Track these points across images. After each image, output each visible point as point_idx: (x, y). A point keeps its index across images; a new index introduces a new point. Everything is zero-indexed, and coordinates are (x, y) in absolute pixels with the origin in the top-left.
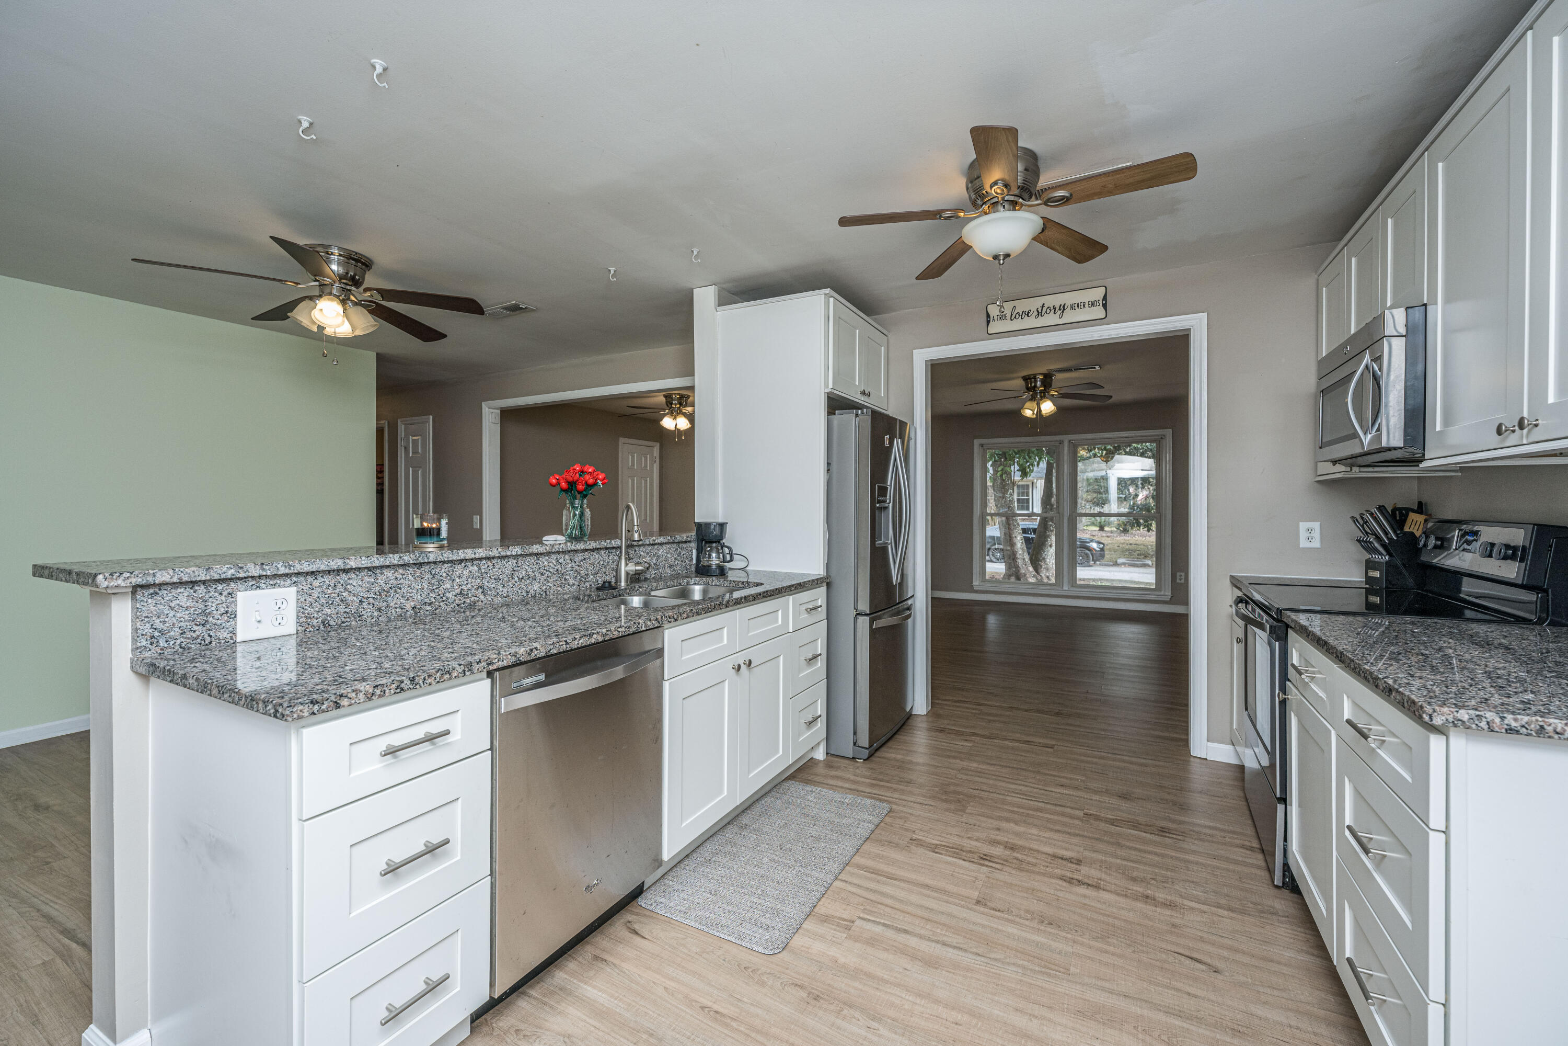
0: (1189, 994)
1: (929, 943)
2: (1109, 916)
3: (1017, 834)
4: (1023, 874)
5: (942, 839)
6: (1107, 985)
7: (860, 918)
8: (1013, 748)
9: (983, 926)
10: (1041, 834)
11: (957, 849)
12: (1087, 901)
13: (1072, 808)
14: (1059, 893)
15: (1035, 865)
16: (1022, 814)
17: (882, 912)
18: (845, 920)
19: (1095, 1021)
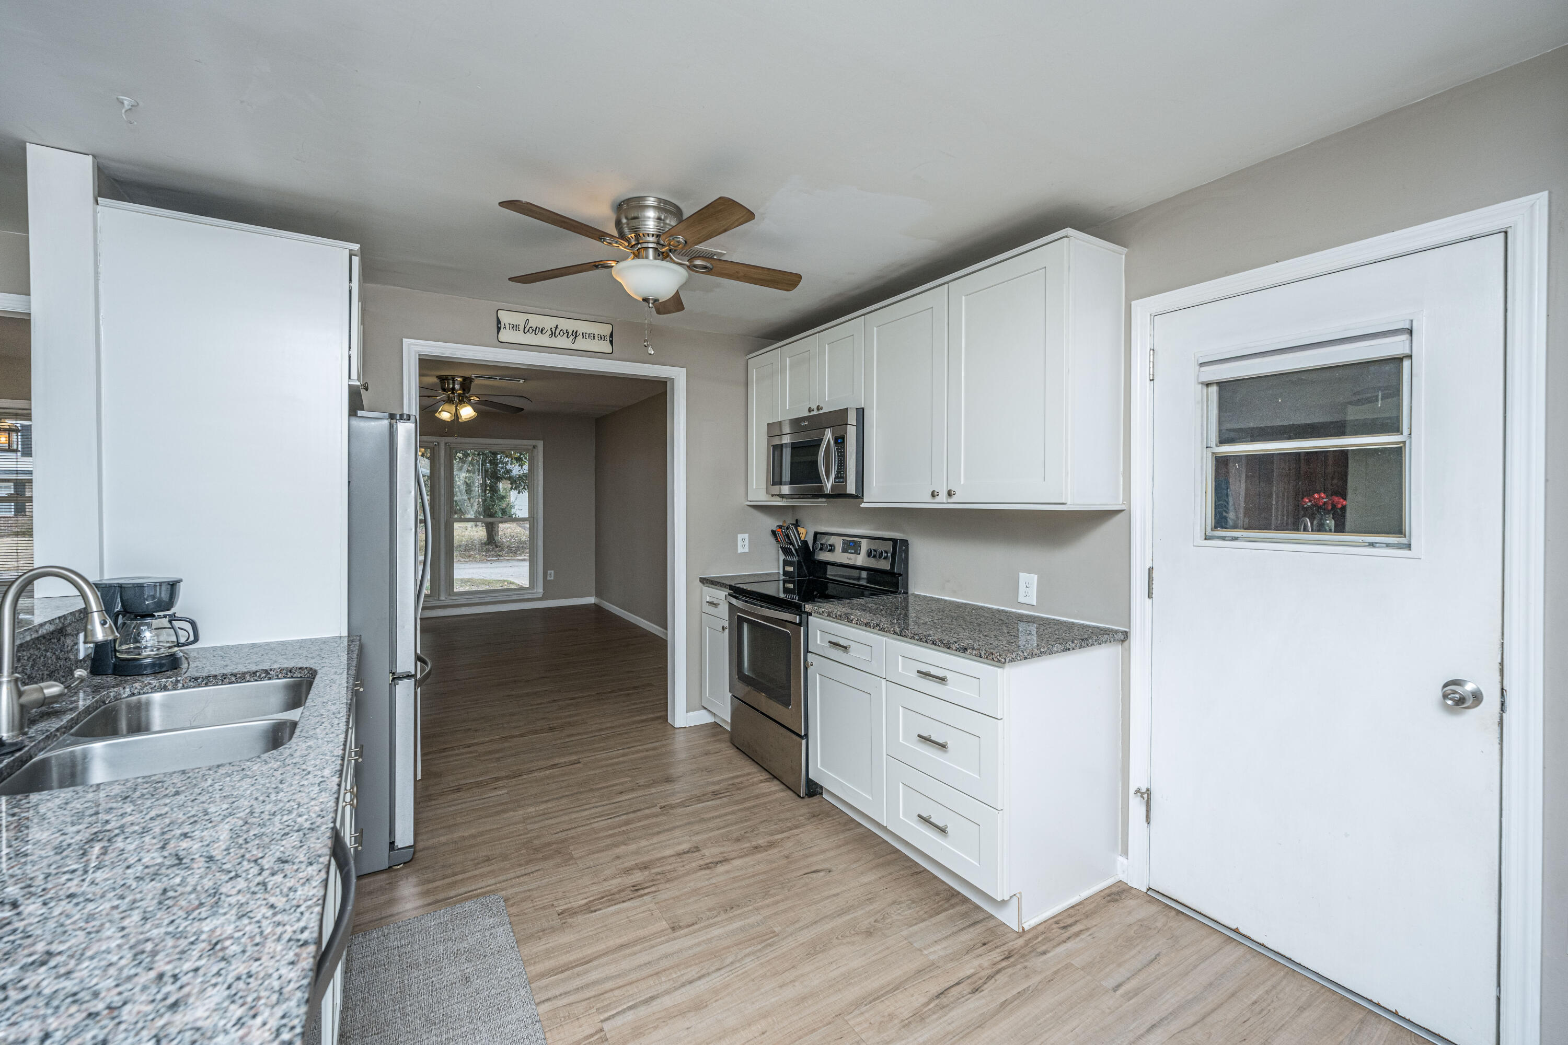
0: (834, 895)
1: (680, 991)
2: (753, 876)
3: (637, 852)
4: (676, 883)
5: (585, 896)
6: (801, 924)
7: (602, 1021)
8: (548, 778)
9: (699, 944)
10: (651, 842)
11: (607, 896)
12: (732, 875)
13: (648, 808)
14: (714, 881)
15: (675, 870)
16: (620, 834)
17: (614, 999)
18: (592, 1035)
19: (820, 952)
